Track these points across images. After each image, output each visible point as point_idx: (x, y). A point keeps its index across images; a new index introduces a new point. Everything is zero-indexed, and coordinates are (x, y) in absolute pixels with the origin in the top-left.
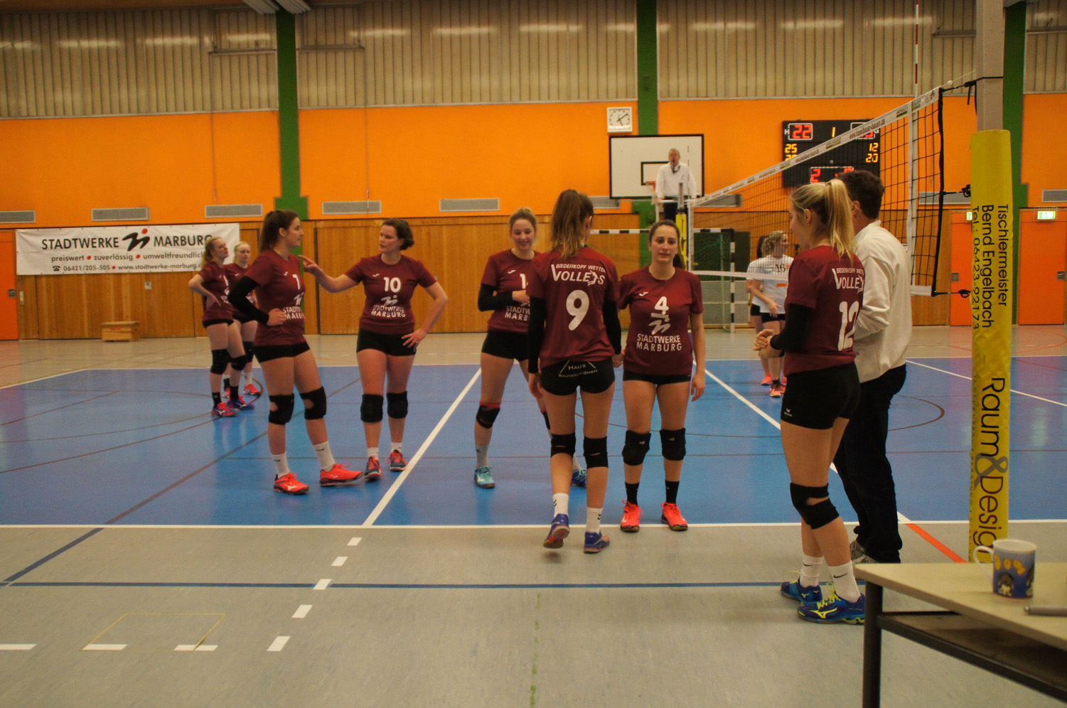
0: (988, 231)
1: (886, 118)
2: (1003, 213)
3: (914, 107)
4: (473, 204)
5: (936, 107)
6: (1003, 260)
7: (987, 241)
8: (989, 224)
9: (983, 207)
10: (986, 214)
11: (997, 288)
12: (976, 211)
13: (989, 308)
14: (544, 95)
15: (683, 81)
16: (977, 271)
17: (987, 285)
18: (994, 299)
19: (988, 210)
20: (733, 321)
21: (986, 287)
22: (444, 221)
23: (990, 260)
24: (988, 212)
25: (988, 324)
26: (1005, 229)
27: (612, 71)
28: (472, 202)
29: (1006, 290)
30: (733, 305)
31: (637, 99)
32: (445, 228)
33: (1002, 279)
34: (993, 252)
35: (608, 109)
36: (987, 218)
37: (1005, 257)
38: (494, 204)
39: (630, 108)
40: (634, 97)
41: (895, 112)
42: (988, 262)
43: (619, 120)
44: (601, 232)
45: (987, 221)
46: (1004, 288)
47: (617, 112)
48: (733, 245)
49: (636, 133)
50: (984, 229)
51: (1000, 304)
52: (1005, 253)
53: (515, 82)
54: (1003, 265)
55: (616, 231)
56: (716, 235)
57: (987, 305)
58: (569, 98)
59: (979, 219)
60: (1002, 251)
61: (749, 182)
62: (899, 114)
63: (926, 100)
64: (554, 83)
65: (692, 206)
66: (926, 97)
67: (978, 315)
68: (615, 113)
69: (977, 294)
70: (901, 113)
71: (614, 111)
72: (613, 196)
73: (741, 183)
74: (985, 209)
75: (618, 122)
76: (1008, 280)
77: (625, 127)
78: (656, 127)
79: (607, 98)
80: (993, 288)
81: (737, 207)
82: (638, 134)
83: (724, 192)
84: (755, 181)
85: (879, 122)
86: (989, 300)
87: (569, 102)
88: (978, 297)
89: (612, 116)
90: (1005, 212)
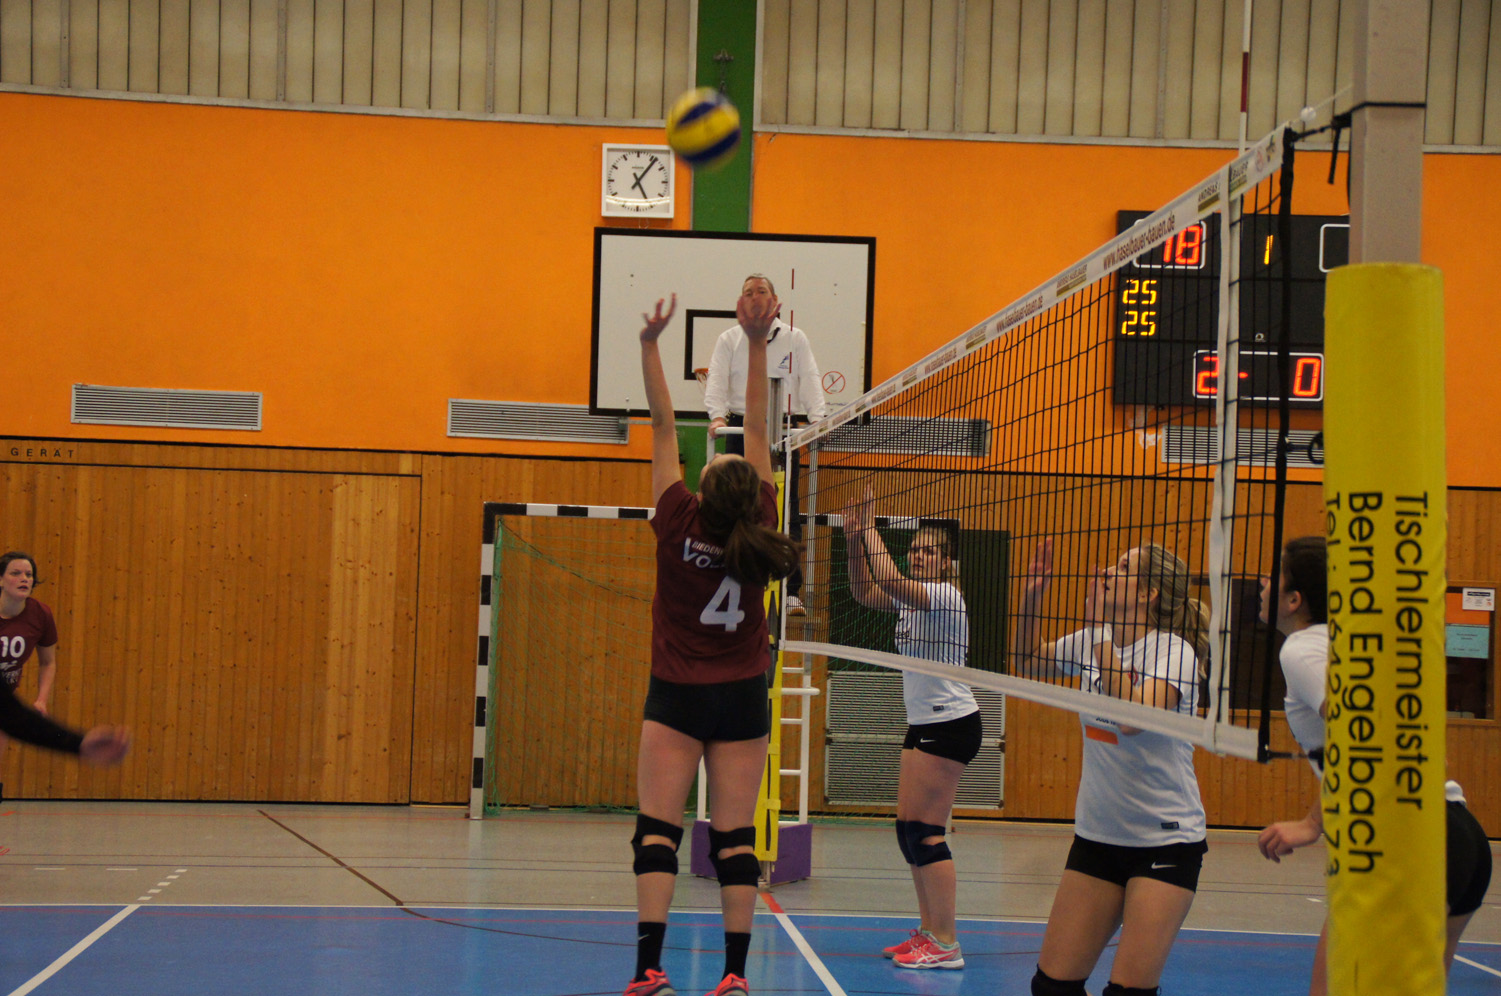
0: (1363, 571)
1: (1177, 212)
2: (1408, 520)
3: (1234, 179)
4: (181, 406)
5: (1277, 189)
6: (1412, 662)
7: (1362, 601)
8: (1369, 550)
9: (1352, 496)
10: (1361, 520)
11: (1391, 752)
12: (1333, 508)
13: (1369, 811)
14: (416, 92)
15: (829, 79)
16: (1335, 692)
17: (1362, 739)
18: (1383, 783)
19: (1366, 505)
21: (1357, 743)
22: (84, 452)
23: (1369, 661)
24: (1367, 513)
25: (1364, 862)
26: (1419, 567)
27: (622, 35)
28: (177, 399)
29: (1420, 759)
32: (83, 474)
33: (1406, 721)
34: (1379, 637)
35: (606, 146)
36: (1362, 531)
37: (1418, 656)
38: (245, 410)
39: (671, 148)
41: (1196, 197)
42: (1363, 668)
43: (638, 183)
44: (562, 511)
45: (1362, 539)
46: (1412, 751)
47: (632, 157)
49: (684, 224)
50: (1353, 563)
51: (1401, 800)
52: (1418, 642)
53: (329, 43)
54: (1412, 678)
55: (611, 512)
57: (1362, 802)
58: (491, 105)
59: (1342, 532)
60: (1406, 634)
61: (905, 384)
62: (1203, 201)
63: (1258, 162)
64: (446, 57)
65: (794, 448)
66: (1259, 153)
67: (1338, 833)
68: (626, 159)
69: (1334, 764)
70: (1208, 198)
71: (622, 154)
72: (601, 405)
73: (889, 386)
74: (1358, 502)
75: (633, 187)
76: (1426, 727)
77: (652, 204)
78: (745, 210)
79: (605, 116)
80: (1379, 750)
81: (972, 457)
82: (691, 229)
83: (858, 410)
84: (917, 382)
85: (1164, 222)
86: (1370, 786)
87: (491, 117)
88: (1336, 776)
89: (616, 168)
90: (1418, 514)
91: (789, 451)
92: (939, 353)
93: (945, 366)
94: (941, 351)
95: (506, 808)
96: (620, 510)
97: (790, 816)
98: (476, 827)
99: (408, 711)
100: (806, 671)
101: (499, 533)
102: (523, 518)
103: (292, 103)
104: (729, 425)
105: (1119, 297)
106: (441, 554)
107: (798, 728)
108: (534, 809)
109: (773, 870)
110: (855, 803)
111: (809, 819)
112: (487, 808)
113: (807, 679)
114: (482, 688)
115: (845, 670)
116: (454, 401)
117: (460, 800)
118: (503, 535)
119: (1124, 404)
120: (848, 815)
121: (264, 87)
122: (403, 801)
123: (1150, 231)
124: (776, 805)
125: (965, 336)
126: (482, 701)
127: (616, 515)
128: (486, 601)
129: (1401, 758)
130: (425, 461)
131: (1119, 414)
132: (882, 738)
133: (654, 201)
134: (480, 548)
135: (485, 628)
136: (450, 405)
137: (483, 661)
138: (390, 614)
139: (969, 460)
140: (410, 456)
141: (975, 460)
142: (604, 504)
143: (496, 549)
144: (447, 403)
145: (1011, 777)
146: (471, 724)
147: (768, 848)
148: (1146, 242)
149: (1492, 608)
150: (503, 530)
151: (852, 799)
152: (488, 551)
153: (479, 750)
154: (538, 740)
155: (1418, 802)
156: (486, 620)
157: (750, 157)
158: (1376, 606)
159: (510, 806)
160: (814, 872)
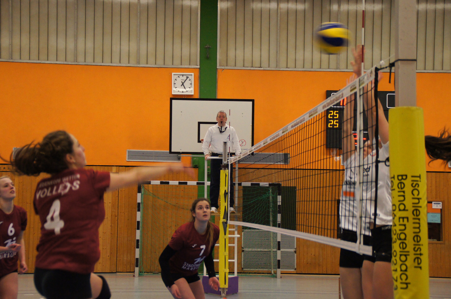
0: (402, 198)
1: (344, 92)
2: (415, 183)
3: (361, 82)
6: (417, 225)
7: (402, 207)
8: (404, 192)
9: (398, 176)
10: (401, 183)
11: (412, 252)
12: (393, 179)
13: (406, 270)
14: (116, 58)
15: (239, 53)
16: (395, 235)
18: (410, 262)
19: (402, 179)
20: (279, 268)
21: (402, 250)
23: (405, 225)
24: (403, 181)
25: (405, 286)
26: (419, 197)
27: (177, 41)
29: (421, 254)
30: (279, 252)
31: (199, 67)
33: (416, 243)
34: (407, 218)
35: (173, 74)
36: (401, 186)
37: (419, 223)
39: (193, 74)
40: (197, 65)
41: (350, 88)
42: (403, 227)
43: (183, 84)
44: (162, 183)
45: (402, 188)
46: (418, 252)
47: (181, 77)
48: (279, 198)
49: (197, 96)
50: (399, 196)
51: (416, 267)
52: (419, 219)
53: (90, 44)
54: (417, 230)
55: (176, 183)
56: (265, 189)
57: (404, 268)
58: (138, 62)
59: (395, 187)
60: (415, 217)
61: (264, 144)
62: (352, 89)
63: (367, 77)
64: (125, 48)
65: (231, 163)
66: (368, 75)
67: (397, 277)
68: (179, 77)
69: (395, 256)
70: (353, 88)
71: (178, 76)
72: (172, 151)
73: (259, 144)
74: (400, 178)
75: (181, 86)
76: (422, 245)
77: (187, 90)
78: (215, 92)
79: (173, 65)
80: (408, 252)
81: (284, 164)
82: (199, 98)
83: (250, 152)
84: (267, 143)
85: (340, 95)
86: (406, 263)
87: (138, 66)
88: (396, 260)
89: (176, 80)
90: (417, 181)
91: (229, 164)
92: (274, 135)
93: (276, 138)
94: (274, 134)
95: (146, 273)
96: (179, 182)
97: (232, 274)
98: (137, 279)
99: (116, 244)
100: (236, 230)
101: (143, 190)
102: (150, 185)
103: (79, 62)
104: (212, 156)
105: (327, 116)
106: (125, 196)
107: (234, 247)
108: (154, 273)
109: (227, 291)
110: (251, 270)
111: (237, 275)
112: (140, 273)
113: (236, 232)
114: (138, 237)
115: (247, 229)
116: (129, 150)
117: (132, 271)
118: (144, 190)
119: (330, 148)
120: (249, 273)
121: (70, 58)
122: (114, 272)
123: (336, 98)
124: (227, 270)
125: (281, 130)
126: (138, 241)
127: (178, 184)
128: (139, 210)
129: (415, 254)
130: (120, 168)
131: (328, 151)
132: (259, 250)
133: (188, 89)
134: (137, 194)
135: (139, 219)
136: (127, 152)
137: (138, 229)
138: (110, 215)
139: (283, 165)
140: (116, 167)
141: (285, 165)
142: (174, 180)
143: (142, 195)
144: (126, 151)
145: (298, 261)
146: (135, 248)
147: (225, 284)
148: (335, 101)
149: (441, 208)
150: (144, 189)
151: (250, 268)
152: (139, 195)
153: (137, 256)
154: (155, 252)
155: (421, 268)
156: (139, 216)
157: (216, 76)
158: (406, 208)
159: (147, 272)
160: (239, 291)
